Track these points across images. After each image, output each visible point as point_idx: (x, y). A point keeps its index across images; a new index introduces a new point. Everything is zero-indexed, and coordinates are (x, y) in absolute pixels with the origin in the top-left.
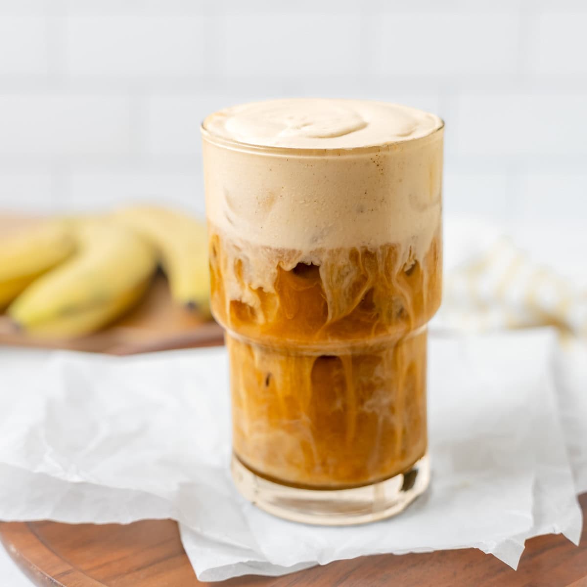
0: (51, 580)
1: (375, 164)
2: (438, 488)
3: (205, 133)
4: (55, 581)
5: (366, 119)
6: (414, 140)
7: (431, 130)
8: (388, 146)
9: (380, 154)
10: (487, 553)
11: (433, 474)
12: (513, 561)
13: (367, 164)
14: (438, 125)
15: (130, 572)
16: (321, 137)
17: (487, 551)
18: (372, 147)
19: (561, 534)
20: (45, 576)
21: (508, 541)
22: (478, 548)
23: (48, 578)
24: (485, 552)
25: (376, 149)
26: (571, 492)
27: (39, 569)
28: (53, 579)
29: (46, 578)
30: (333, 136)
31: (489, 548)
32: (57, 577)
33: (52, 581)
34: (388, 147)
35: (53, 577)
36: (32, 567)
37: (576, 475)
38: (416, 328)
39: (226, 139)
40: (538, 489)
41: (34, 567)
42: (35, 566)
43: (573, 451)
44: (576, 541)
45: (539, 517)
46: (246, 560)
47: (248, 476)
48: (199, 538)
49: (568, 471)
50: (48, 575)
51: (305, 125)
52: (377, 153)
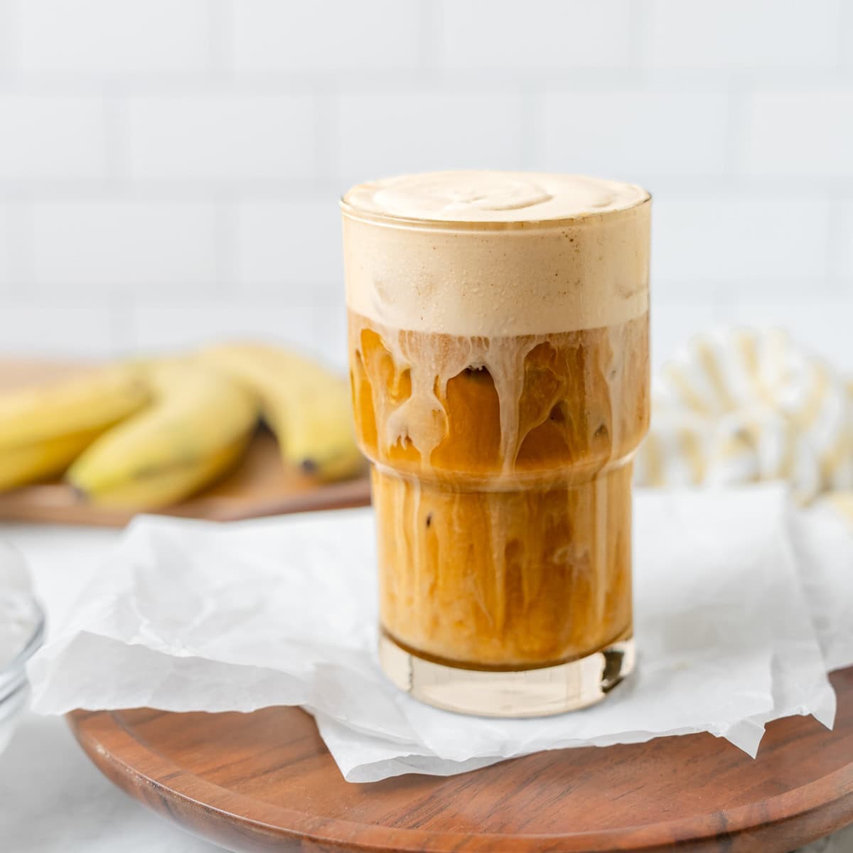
0: (154, 784)
1: (567, 240)
2: (647, 672)
3: (348, 208)
4: (159, 784)
5: (550, 192)
6: (615, 213)
7: (636, 201)
8: (584, 218)
9: (574, 228)
10: (717, 736)
11: (639, 656)
12: (751, 747)
13: (559, 238)
14: (644, 197)
15: (254, 776)
16: (497, 210)
17: (719, 733)
18: (562, 220)
19: (810, 717)
20: (146, 780)
21: (743, 723)
22: (706, 730)
23: (150, 782)
24: (714, 735)
25: (570, 221)
26: (821, 669)
27: (137, 772)
28: (156, 783)
29: (148, 782)
30: (512, 208)
31: (720, 730)
32: (162, 780)
33: (156, 785)
34: (584, 220)
35: (156, 781)
36: (128, 770)
37: (824, 651)
38: (619, 456)
39: (375, 214)
40: (776, 667)
41: (130, 770)
42: (132, 769)
43: (820, 624)
44: (829, 724)
45: (779, 698)
46: (406, 754)
47: (404, 656)
48: (345, 731)
49: (815, 646)
50: (150, 779)
51: (476, 199)
52: (571, 227)
